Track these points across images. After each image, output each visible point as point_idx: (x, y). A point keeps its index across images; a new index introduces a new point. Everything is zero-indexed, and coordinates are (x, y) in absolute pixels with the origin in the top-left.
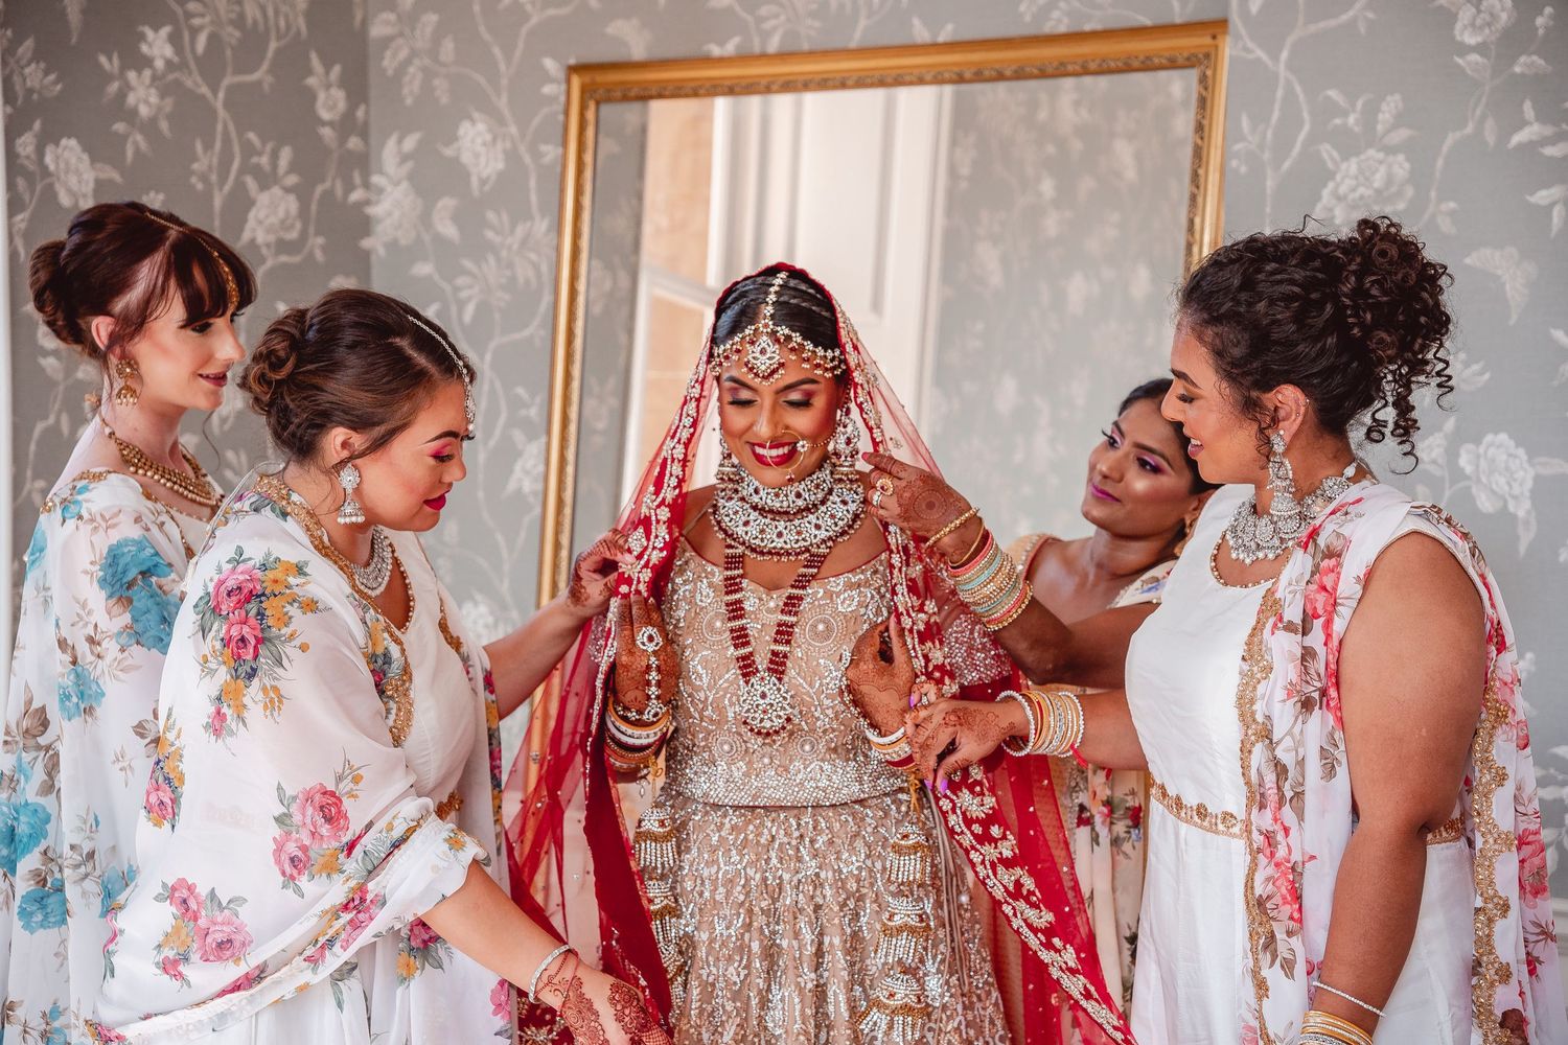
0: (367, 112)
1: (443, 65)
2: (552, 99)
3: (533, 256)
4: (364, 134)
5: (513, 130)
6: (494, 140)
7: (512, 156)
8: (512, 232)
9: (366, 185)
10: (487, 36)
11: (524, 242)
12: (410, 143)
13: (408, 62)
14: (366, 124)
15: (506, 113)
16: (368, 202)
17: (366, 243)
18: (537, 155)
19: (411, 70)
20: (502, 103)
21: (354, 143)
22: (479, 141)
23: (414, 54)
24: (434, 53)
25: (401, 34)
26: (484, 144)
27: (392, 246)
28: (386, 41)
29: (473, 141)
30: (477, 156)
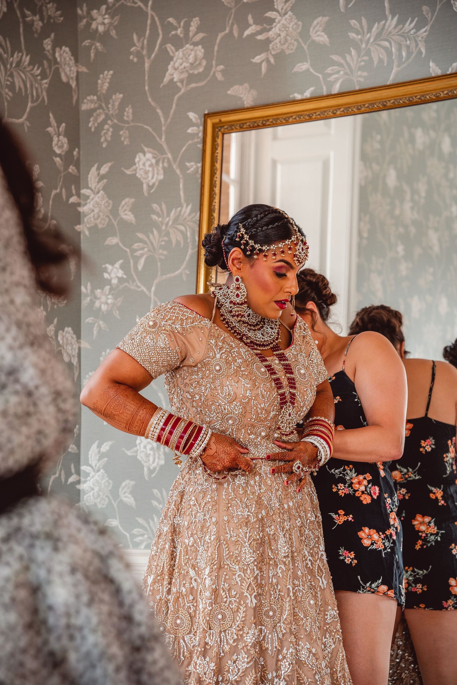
0: (79, 153)
1: (127, 122)
2: (193, 135)
3: (182, 228)
4: (77, 165)
5: (169, 155)
6: (157, 163)
7: (168, 171)
8: (168, 215)
9: (78, 195)
10: (153, 104)
11: (176, 220)
12: (105, 169)
13: (104, 122)
14: (78, 159)
15: (165, 146)
16: (79, 205)
17: (78, 228)
18: (184, 169)
19: (106, 127)
20: (163, 141)
21: (72, 169)
22: (148, 163)
23: (108, 117)
24: (120, 116)
25: (100, 107)
26: (151, 165)
27: (94, 229)
28: (90, 112)
29: (144, 164)
30: (146, 173)
